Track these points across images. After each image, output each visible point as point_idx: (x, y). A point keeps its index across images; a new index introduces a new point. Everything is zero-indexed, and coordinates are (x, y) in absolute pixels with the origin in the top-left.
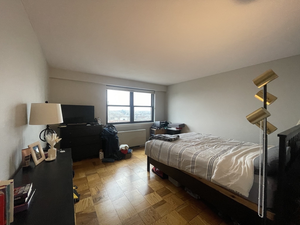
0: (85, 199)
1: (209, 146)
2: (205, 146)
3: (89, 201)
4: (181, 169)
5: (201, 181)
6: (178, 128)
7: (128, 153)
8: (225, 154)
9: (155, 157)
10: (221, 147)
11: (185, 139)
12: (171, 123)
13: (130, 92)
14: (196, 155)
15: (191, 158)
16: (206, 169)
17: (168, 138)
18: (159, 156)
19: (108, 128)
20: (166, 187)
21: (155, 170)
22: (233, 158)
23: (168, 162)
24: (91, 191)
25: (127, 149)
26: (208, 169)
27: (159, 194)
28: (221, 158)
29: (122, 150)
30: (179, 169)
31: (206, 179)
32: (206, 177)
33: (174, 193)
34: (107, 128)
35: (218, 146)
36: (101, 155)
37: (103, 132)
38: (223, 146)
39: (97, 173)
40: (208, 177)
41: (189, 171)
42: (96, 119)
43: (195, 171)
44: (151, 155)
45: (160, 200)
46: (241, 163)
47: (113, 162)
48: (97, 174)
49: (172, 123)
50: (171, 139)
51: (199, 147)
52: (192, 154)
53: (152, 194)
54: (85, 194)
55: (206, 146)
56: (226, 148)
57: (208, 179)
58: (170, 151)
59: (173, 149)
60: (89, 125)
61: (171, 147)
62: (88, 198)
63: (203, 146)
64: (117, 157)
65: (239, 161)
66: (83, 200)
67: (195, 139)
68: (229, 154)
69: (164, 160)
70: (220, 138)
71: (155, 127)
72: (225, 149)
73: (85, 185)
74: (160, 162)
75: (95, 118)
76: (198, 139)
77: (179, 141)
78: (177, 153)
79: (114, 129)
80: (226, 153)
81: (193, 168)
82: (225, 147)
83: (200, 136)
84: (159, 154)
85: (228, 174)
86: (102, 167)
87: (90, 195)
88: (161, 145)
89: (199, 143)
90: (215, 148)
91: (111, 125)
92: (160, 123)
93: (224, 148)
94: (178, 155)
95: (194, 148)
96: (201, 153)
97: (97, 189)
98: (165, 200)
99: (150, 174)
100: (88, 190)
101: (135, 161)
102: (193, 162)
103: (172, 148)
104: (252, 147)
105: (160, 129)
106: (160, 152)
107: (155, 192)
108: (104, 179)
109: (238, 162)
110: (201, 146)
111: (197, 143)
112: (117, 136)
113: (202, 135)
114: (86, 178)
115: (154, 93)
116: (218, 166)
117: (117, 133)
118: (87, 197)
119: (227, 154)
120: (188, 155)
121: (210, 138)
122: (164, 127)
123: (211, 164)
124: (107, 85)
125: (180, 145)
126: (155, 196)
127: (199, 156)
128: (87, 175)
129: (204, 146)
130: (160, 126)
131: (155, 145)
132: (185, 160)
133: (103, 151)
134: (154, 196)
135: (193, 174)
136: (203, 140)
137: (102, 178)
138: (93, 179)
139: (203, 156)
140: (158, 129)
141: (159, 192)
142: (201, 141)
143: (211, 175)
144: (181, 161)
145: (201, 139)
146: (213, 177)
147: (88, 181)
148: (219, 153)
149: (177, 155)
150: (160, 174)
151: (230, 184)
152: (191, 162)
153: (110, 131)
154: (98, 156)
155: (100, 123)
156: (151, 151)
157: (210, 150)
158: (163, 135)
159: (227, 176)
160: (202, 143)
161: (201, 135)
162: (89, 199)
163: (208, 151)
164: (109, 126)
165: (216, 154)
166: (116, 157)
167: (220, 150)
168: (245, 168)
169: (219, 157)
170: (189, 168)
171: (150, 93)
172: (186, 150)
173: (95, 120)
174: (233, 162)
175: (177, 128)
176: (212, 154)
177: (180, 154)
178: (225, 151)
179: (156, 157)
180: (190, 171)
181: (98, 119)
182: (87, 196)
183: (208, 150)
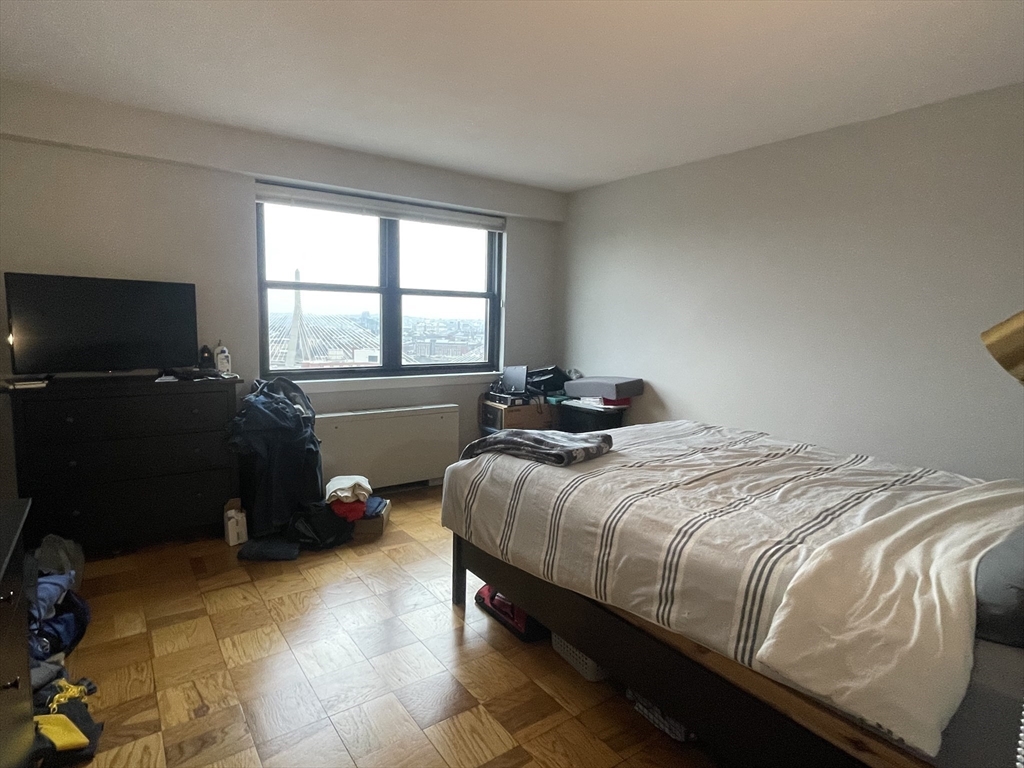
0: (125, 747)
1: (750, 490)
2: (734, 490)
3: (145, 760)
4: (609, 602)
5: (706, 660)
6: (613, 397)
7: (365, 517)
8: (829, 528)
9: (491, 539)
10: (810, 495)
11: (639, 454)
12: (581, 377)
13: (383, 222)
14: (685, 534)
15: (659, 548)
16: (730, 605)
17: (553, 447)
18: (506, 537)
19: (266, 395)
20: (537, 682)
21: (492, 598)
22: (868, 554)
23: (549, 566)
24: (161, 704)
25: (362, 499)
26: (744, 608)
27: (497, 718)
28: (809, 551)
29: (339, 501)
30: (599, 600)
31: (731, 654)
32: (732, 646)
33: (575, 712)
34: (262, 397)
35: (798, 492)
36: (236, 525)
37: (244, 415)
38: (822, 489)
39: (203, 612)
40: (741, 644)
41: (648, 614)
42: (205, 349)
43: (679, 612)
44: (472, 528)
45: (501, 750)
46: (910, 579)
47: (289, 558)
48: (207, 618)
49: (586, 374)
50: (570, 453)
51: (703, 492)
52: (667, 528)
53: (466, 718)
54: (129, 722)
55: (740, 487)
56: (833, 498)
57: (739, 658)
58: (558, 510)
59: (574, 502)
60: (170, 379)
61: (565, 493)
62: (141, 743)
63: (725, 491)
64: (311, 534)
65: (900, 573)
66: (114, 751)
67: (689, 452)
68: (847, 533)
69: (531, 555)
70: (809, 449)
71: (502, 392)
72: (829, 506)
73: (134, 675)
74: (511, 563)
75: (200, 347)
76: (700, 455)
77: (606, 463)
78: (595, 525)
79: (299, 399)
80: (833, 525)
81: (667, 598)
82: (830, 494)
83: (711, 439)
84: (509, 525)
85: (840, 637)
86: (235, 585)
87: (154, 727)
88: (521, 483)
89: (704, 473)
90: (784, 499)
91: (284, 382)
92: (529, 375)
93: (823, 499)
94: (600, 531)
95: (678, 497)
96: (711, 523)
97: (193, 694)
98: (525, 747)
99: (463, 618)
100: (150, 700)
101: (399, 552)
102: (671, 568)
103: (571, 497)
104: (960, 496)
105: (526, 403)
106: (511, 513)
107: (481, 707)
108: (234, 644)
109: (893, 574)
110: (716, 487)
111: (696, 473)
112: (312, 436)
113: (725, 432)
114: (146, 640)
115: (503, 227)
116: (792, 593)
117: (310, 421)
118: (135, 738)
119: (838, 530)
120: (649, 535)
121: (760, 451)
122: (546, 396)
123: (759, 580)
124: (258, 181)
125: (609, 485)
126: (477, 725)
127: (700, 542)
128: (151, 625)
129: (730, 487)
130: (526, 389)
131: (493, 480)
132: (628, 560)
133: (245, 507)
134: (473, 730)
135: (666, 628)
136: (727, 457)
137: (228, 639)
138: (182, 643)
139: (718, 541)
140: (519, 402)
141: (502, 710)
142: (717, 464)
143: (754, 641)
144: (611, 564)
145: (717, 453)
146: (764, 650)
147: (152, 656)
148: (800, 524)
149: (594, 535)
150: (513, 619)
151: (848, 688)
152: (660, 572)
153: (276, 411)
154: (219, 531)
155: (225, 369)
156: (468, 508)
157: (756, 508)
158: (534, 433)
159: (834, 645)
160: (721, 475)
161: (718, 436)
162: (146, 748)
163: (747, 514)
164: (272, 388)
165: (786, 533)
166: (305, 537)
167: (804, 512)
168: (929, 611)
169: (802, 549)
170: (649, 600)
171: (484, 226)
172: (640, 507)
173: (203, 358)
174: (871, 576)
175: (606, 401)
176: (767, 529)
177: (609, 532)
178: (829, 515)
179: (494, 542)
180: (651, 613)
181: (218, 350)
182: (136, 732)
183: (748, 508)
